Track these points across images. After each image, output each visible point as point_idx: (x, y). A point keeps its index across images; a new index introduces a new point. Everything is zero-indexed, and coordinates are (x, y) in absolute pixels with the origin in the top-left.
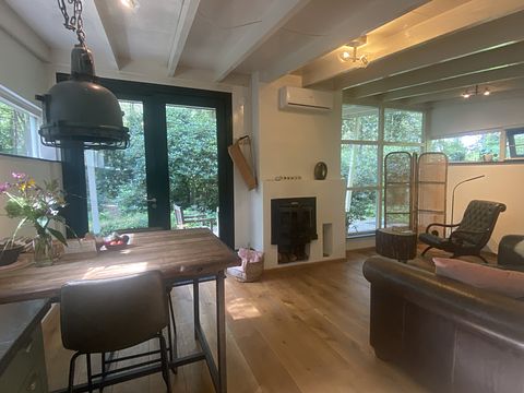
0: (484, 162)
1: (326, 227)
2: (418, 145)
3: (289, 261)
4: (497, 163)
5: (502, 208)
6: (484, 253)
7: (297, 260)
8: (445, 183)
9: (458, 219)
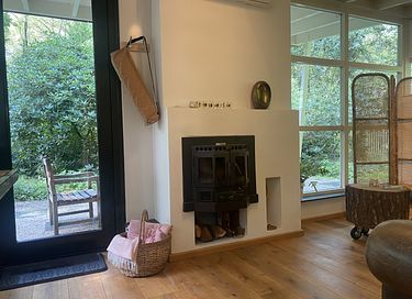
1: (271, 183)
3: (214, 238)
7: (227, 236)
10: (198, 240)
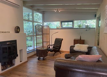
0: (57, 29)
1: (21, 51)
2: (41, 23)
3: (6, 68)
4: (59, 29)
5: (62, 39)
6: (60, 51)
8: (49, 34)
9: (53, 43)
10: (2, 70)
